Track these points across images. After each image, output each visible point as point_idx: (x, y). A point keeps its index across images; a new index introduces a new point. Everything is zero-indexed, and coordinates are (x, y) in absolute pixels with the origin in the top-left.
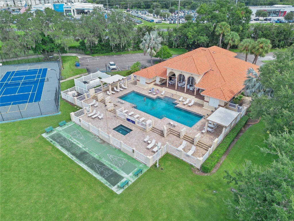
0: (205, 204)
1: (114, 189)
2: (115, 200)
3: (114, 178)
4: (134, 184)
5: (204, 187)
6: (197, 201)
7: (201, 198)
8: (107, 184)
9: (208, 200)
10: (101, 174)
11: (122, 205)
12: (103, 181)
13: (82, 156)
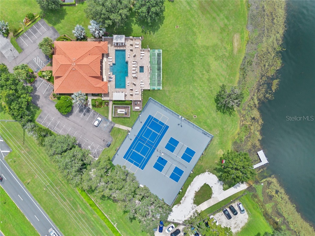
0: (151, 32)
1: (161, 52)
2: (164, 49)
3: (159, 55)
4: (157, 49)
5: (147, 34)
6: (151, 34)
7: (150, 33)
8: (161, 55)
9: (150, 32)
10: (160, 59)
11: (164, 47)
12: (161, 56)
13: (159, 69)
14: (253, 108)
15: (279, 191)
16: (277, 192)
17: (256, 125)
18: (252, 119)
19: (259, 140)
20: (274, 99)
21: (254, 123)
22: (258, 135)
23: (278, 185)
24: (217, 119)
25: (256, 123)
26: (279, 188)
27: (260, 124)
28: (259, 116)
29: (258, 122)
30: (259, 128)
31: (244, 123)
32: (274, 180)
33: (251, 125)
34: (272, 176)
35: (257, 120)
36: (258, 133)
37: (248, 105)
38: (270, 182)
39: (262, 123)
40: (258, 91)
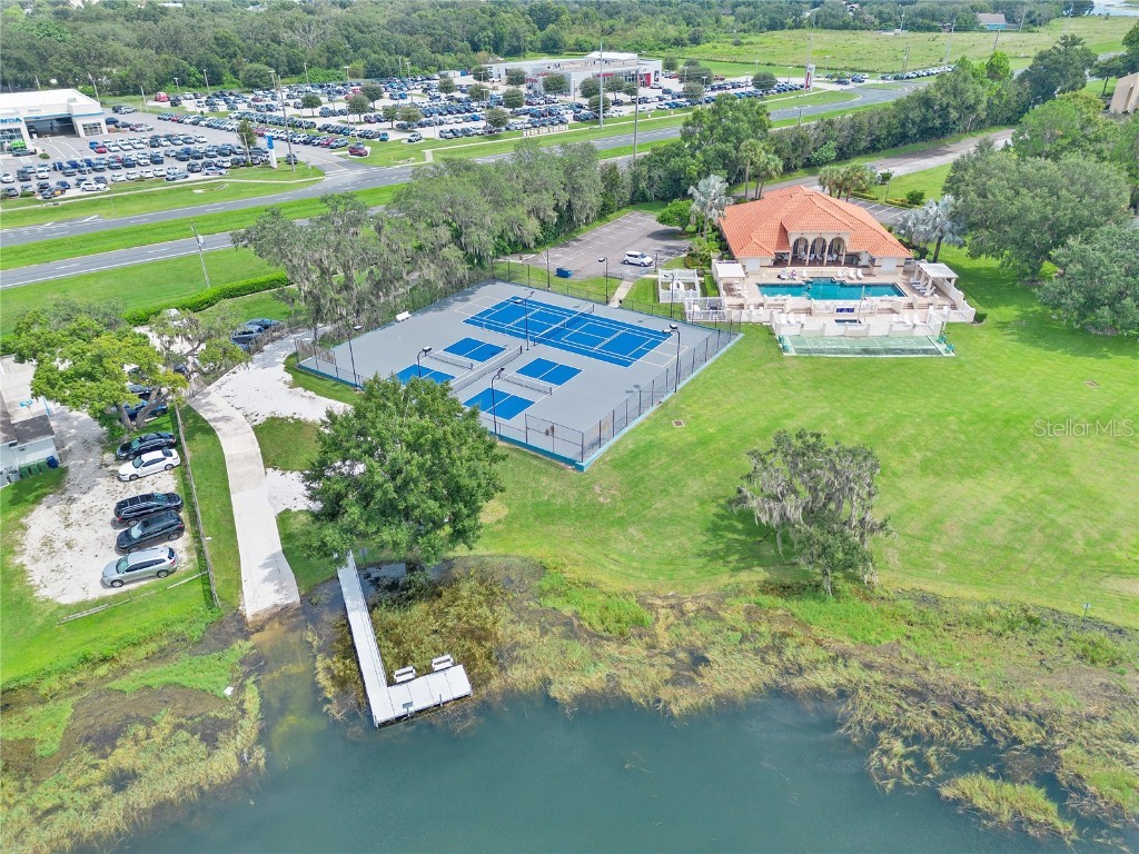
14: (773, 659)
15: (118, 797)
16: (122, 781)
17: (652, 673)
18: (691, 653)
19: (547, 682)
20: (883, 788)
21: (671, 661)
22: (586, 682)
23: (169, 788)
24: (676, 500)
25: (668, 673)
26: (140, 796)
27: (666, 693)
28: (721, 687)
29: (675, 681)
30: (632, 687)
31: (663, 611)
32: (223, 764)
33: (651, 647)
34: (260, 752)
35: (692, 681)
36: (595, 678)
37: (785, 635)
38: (221, 735)
39: (668, 703)
40: (908, 692)
